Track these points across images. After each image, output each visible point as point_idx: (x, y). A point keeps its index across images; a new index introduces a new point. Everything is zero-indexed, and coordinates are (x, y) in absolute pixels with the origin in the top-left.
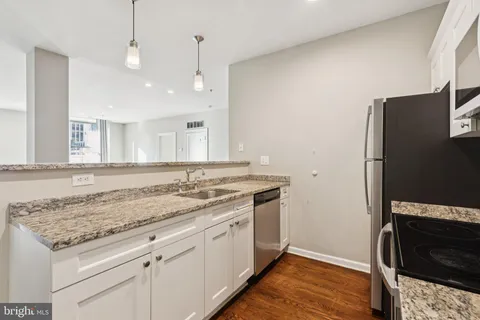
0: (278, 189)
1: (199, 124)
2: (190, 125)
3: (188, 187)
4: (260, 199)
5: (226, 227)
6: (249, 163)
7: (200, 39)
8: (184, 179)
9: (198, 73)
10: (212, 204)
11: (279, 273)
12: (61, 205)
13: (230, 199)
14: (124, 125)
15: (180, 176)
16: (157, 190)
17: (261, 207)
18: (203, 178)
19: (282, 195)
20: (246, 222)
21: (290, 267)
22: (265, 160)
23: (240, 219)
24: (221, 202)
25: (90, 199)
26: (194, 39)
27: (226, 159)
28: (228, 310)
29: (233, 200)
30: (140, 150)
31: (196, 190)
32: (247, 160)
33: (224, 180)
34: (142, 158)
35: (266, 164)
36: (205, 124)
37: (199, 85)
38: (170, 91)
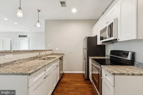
0: (63, 56)
1: (25, 36)
2: (20, 36)
4: (60, 59)
7: (39, 11)
8: (39, 55)
9: (38, 21)
11: (64, 78)
12: (2, 66)
15: (37, 54)
16: (31, 59)
19: (63, 58)
21: (66, 76)
25: (12, 63)
26: (37, 11)
28: (55, 89)
32: (51, 49)
33: (47, 55)
35: (58, 50)
38: (16, 23)
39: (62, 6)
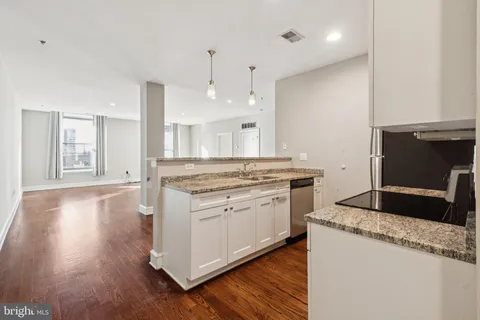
0: (312, 178)
1: (252, 125)
2: (244, 126)
3: (244, 174)
4: (295, 184)
5: (269, 199)
6: (291, 159)
7: (252, 68)
8: (242, 169)
9: (252, 93)
10: (261, 184)
12: (181, 179)
13: (273, 182)
14: (190, 127)
15: (240, 167)
16: (226, 175)
17: (295, 190)
18: (254, 169)
19: (316, 183)
20: (284, 199)
22: (304, 156)
23: (279, 196)
24: (266, 183)
25: (193, 177)
27: (273, 155)
29: (274, 183)
30: (203, 148)
31: (250, 177)
32: (289, 156)
33: (270, 171)
34: (205, 154)
35: (305, 160)
36: (258, 125)
37: (252, 102)
38: (229, 101)
39: (292, 41)
